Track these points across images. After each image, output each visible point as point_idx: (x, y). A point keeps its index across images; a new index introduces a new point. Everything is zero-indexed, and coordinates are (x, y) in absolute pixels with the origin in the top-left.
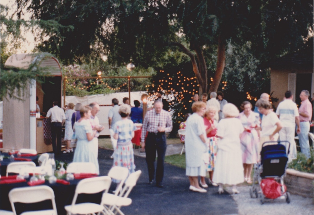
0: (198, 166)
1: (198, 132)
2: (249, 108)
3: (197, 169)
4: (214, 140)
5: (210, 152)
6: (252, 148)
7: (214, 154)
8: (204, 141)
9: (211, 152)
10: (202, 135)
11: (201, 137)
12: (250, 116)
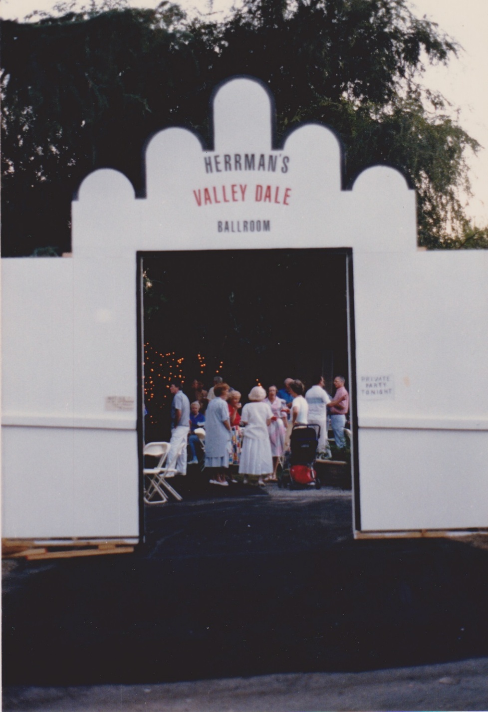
0: (222, 456)
1: (221, 416)
2: (274, 390)
3: (220, 460)
4: (237, 429)
5: (232, 443)
6: (277, 440)
7: (237, 446)
8: (227, 428)
9: (234, 442)
10: (226, 421)
11: (224, 424)
12: (275, 403)
